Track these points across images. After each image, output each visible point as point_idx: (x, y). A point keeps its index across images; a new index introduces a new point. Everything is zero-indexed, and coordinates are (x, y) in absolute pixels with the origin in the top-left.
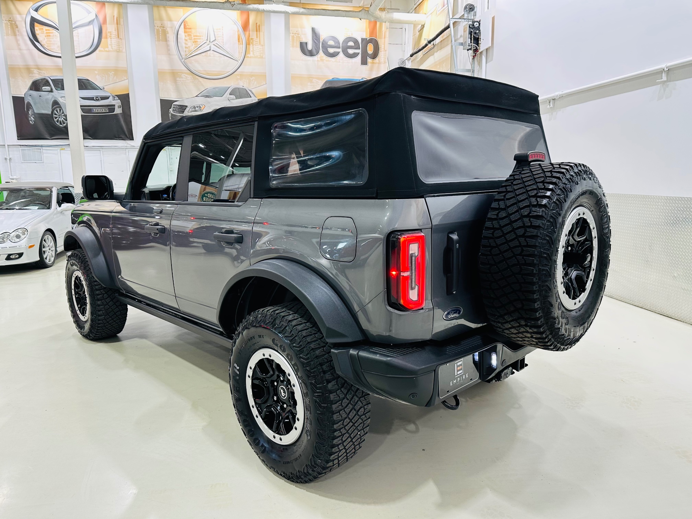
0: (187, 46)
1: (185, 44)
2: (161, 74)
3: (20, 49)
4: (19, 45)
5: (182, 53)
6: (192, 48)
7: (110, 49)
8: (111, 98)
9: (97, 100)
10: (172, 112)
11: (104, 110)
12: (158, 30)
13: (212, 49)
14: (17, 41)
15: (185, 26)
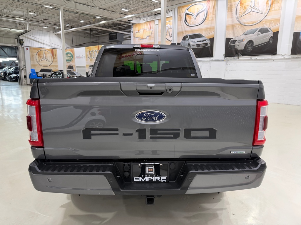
0: (240, 12)
1: (240, 11)
2: (228, 27)
3: (181, 26)
4: (181, 24)
5: (238, 16)
6: (243, 12)
7: (209, 20)
8: (207, 40)
9: (202, 42)
10: (230, 44)
11: (204, 45)
12: (229, 7)
13: (252, 11)
14: (181, 22)
15: (241, 2)
